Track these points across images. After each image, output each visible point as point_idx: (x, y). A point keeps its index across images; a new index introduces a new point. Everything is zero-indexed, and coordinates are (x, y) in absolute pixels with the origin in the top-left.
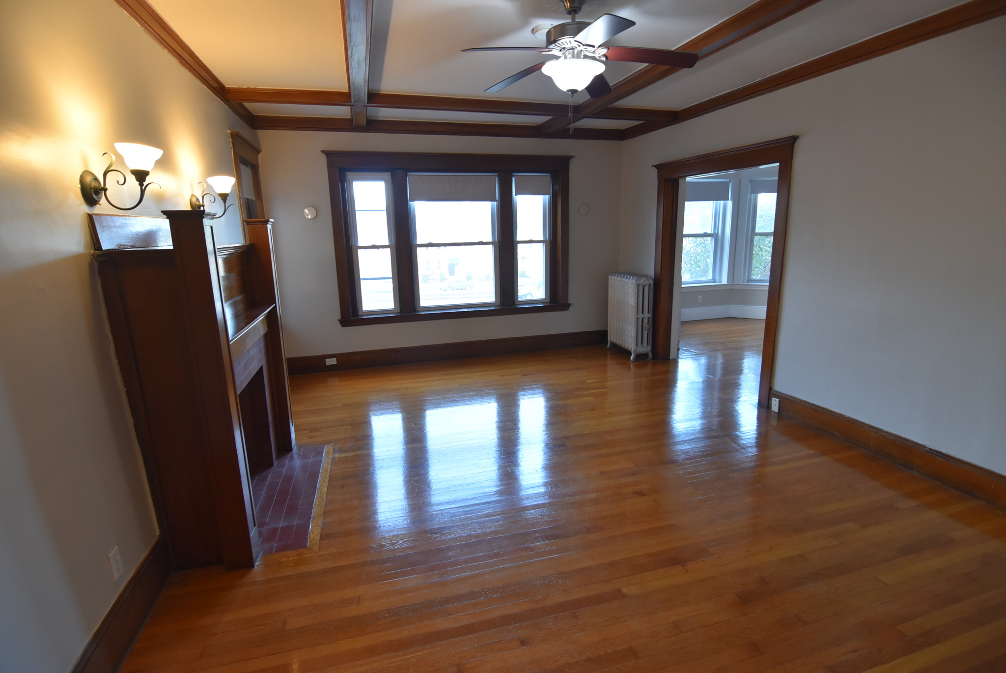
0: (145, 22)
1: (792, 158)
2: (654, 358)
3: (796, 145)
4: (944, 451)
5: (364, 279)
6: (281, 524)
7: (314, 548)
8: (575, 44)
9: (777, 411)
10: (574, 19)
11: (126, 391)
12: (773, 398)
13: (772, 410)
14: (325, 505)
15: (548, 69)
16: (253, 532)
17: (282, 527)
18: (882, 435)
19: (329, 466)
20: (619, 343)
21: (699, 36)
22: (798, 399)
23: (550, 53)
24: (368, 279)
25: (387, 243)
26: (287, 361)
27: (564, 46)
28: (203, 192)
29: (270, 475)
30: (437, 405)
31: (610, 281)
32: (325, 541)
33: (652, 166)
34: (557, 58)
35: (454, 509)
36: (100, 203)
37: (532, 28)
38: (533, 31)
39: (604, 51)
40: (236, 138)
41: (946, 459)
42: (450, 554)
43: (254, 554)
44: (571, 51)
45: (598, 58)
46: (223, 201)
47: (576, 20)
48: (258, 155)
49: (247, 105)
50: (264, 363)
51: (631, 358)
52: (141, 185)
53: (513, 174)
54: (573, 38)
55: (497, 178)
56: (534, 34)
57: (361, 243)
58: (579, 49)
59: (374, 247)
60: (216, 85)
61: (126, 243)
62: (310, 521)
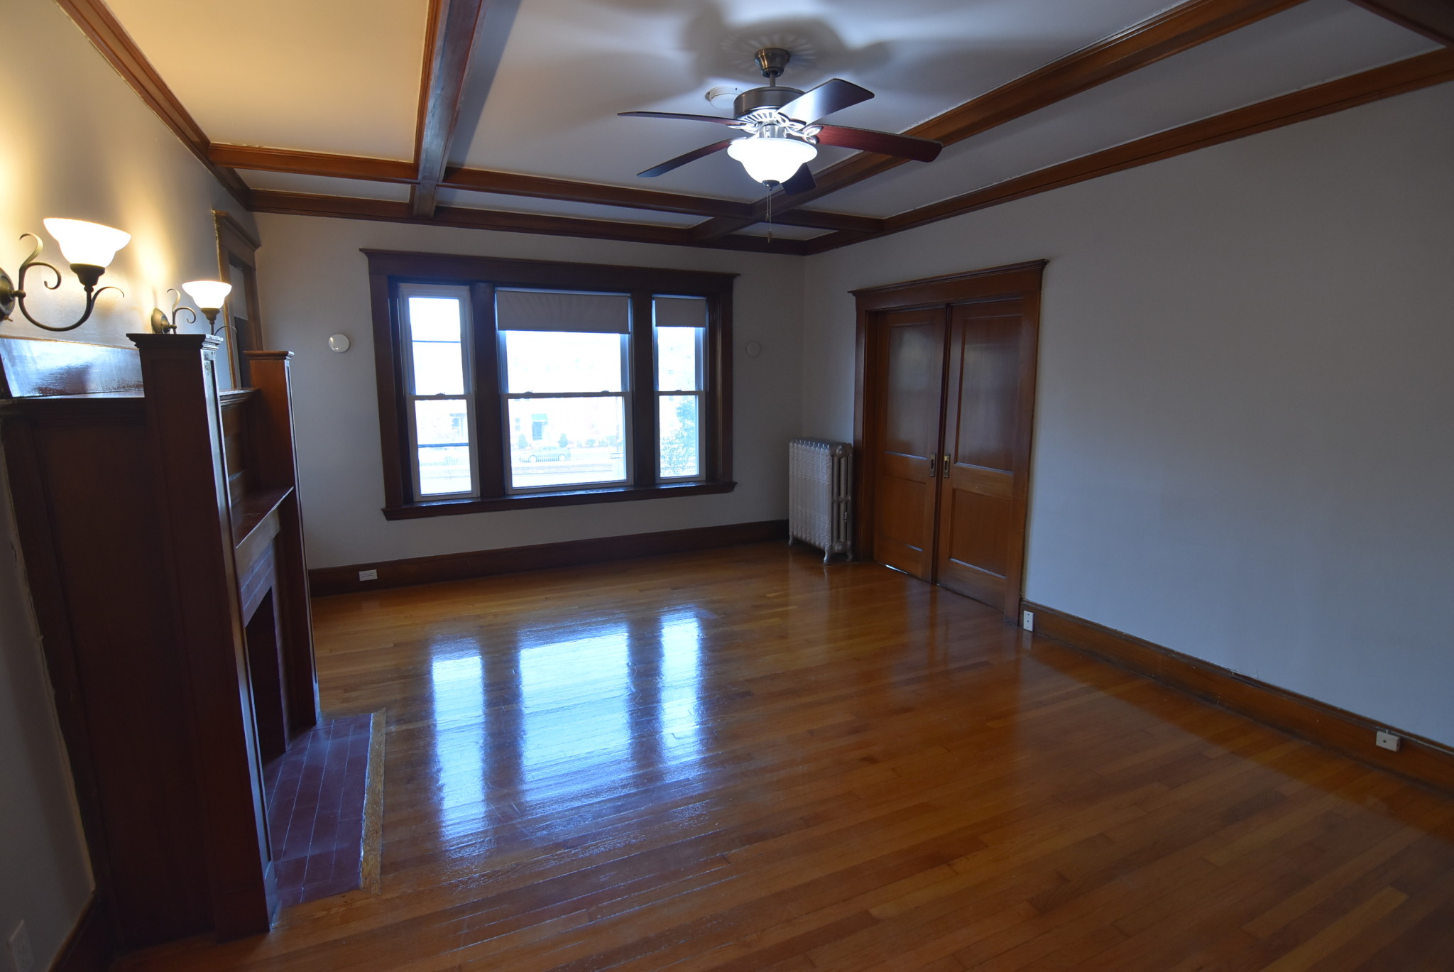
0: (94, 30)
1: (1040, 288)
2: (855, 559)
3: (1045, 272)
4: (1254, 676)
5: (424, 446)
6: (310, 852)
7: (373, 888)
8: (779, 118)
9: (1031, 629)
10: (773, 84)
11: (43, 640)
12: (1025, 612)
13: (1025, 627)
14: (384, 812)
15: (737, 150)
16: (268, 871)
17: (312, 857)
18: (1173, 657)
19: (383, 746)
20: (806, 538)
21: (930, 121)
22: (1059, 612)
23: (742, 127)
24: (431, 446)
25: (461, 391)
26: (309, 575)
27: (760, 120)
28: (174, 306)
29: (281, 768)
30: (548, 639)
31: (791, 450)
32: (392, 875)
33: (849, 292)
34: (749, 135)
35: (597, 805)
36: (10, 317)
37: (708, 91)
38: (708, 97)
39: (816, 131)
40: (225, 224)
41: (1257, 686)
42: (603, 878)
43: (269, 909)
44: (769, 127)
45: (806, 140)
46: (209, 321)
47: (776, 86)
48: (254, 251)
49: (241, 172)
50: (273, 583)
51: (825, 559)
52: (89, 289)
53: (654, 296)
54: (775, 110)
55: (629, 300)
56: (710, 101)
57: (419, 391)
58: (783, 125)
59: (441, 397)
60: (196, 139)
61: (51, 387)
62: (360, 843)
